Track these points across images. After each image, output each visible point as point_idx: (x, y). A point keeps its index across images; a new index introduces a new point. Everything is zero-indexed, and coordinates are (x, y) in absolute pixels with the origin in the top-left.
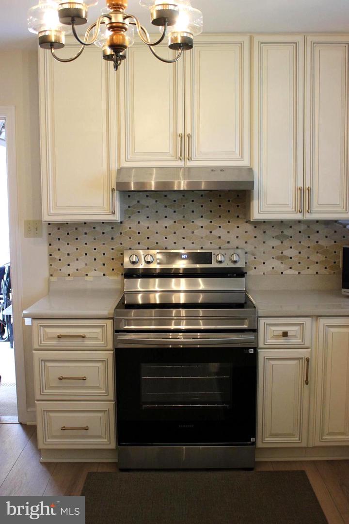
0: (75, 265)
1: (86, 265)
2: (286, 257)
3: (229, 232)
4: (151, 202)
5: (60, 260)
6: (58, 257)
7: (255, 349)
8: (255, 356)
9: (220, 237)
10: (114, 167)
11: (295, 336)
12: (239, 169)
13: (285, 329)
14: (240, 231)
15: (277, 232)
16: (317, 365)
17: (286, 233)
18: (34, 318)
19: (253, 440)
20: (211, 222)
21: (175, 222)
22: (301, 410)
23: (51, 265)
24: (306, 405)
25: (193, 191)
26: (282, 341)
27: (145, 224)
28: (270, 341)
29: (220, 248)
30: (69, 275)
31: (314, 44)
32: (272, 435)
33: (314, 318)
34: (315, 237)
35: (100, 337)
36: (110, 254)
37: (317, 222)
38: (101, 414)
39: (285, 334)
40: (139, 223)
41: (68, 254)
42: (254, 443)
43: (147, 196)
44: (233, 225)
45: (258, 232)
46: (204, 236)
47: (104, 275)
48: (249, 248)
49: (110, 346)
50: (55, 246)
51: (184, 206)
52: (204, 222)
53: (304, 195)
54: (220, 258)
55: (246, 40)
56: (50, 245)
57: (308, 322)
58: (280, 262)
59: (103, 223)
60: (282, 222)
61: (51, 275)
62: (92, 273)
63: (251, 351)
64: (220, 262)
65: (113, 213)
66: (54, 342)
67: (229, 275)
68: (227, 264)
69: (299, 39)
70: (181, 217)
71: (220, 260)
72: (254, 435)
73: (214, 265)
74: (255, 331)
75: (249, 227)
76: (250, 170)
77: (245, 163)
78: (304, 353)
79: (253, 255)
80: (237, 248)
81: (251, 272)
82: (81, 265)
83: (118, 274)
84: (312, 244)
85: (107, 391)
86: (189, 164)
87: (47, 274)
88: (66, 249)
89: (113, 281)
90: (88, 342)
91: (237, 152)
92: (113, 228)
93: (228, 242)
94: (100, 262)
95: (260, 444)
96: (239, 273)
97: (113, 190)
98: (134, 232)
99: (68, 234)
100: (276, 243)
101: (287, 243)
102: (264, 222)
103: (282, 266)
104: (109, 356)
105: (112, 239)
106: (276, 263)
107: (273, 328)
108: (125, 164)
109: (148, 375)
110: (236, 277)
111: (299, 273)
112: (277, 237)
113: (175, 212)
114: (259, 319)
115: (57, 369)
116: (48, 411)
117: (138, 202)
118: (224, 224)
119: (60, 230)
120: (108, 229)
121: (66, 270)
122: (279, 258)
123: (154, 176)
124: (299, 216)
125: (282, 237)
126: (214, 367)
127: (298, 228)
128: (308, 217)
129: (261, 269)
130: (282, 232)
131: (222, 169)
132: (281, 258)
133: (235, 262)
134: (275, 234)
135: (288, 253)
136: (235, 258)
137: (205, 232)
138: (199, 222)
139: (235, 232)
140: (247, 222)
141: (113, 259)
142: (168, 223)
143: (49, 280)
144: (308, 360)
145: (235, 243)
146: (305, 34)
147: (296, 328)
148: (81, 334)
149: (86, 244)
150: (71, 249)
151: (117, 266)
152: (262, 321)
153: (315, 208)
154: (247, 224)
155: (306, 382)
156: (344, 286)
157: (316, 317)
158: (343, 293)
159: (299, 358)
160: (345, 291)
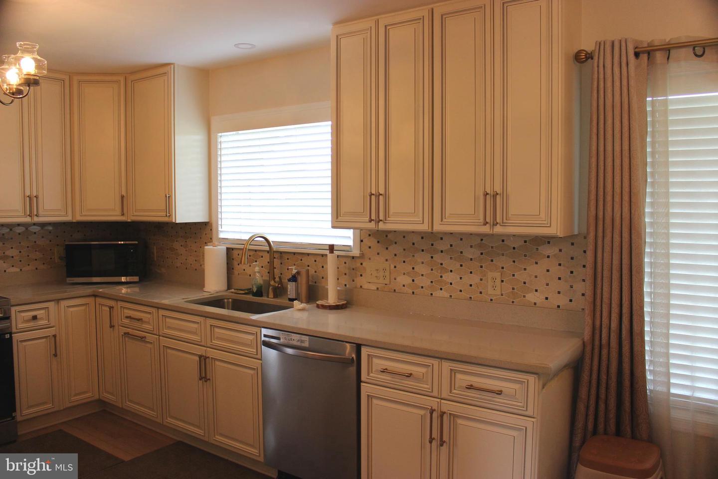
2: (8, 257)
7: (10, 333)
8: (10, 339)
11: (42, 319)
13: (34, 313)
16: (63, 339)
17: (6, 235)
19: (13, 414)
26: (32, 324)
28: (21, 326)
33: (56, 302)
39: (34, 317)
42: (14, 417)
53: (32, 202)
63: (7, 336)
72: (14, 409)
74: (8, 318)
78: (50, 332)
95: (19, 418)
101: (7, 244)
103: (5, 264)
107: (24, 314)
111: (21, 270)
114: (11, 308)
125: (3, 239)
128: (36, 220)
130: (3, 235)
132: (4, 258)
135: (9, 253)
144: (55, 336)
147: (43, 311)
152: (13, 310)
153: (41, 212)
155: (55, 355)
156: (68, 277)
157: (58, 301)
158: (68, 282)
159: (46, 337)
160: (69, 280)
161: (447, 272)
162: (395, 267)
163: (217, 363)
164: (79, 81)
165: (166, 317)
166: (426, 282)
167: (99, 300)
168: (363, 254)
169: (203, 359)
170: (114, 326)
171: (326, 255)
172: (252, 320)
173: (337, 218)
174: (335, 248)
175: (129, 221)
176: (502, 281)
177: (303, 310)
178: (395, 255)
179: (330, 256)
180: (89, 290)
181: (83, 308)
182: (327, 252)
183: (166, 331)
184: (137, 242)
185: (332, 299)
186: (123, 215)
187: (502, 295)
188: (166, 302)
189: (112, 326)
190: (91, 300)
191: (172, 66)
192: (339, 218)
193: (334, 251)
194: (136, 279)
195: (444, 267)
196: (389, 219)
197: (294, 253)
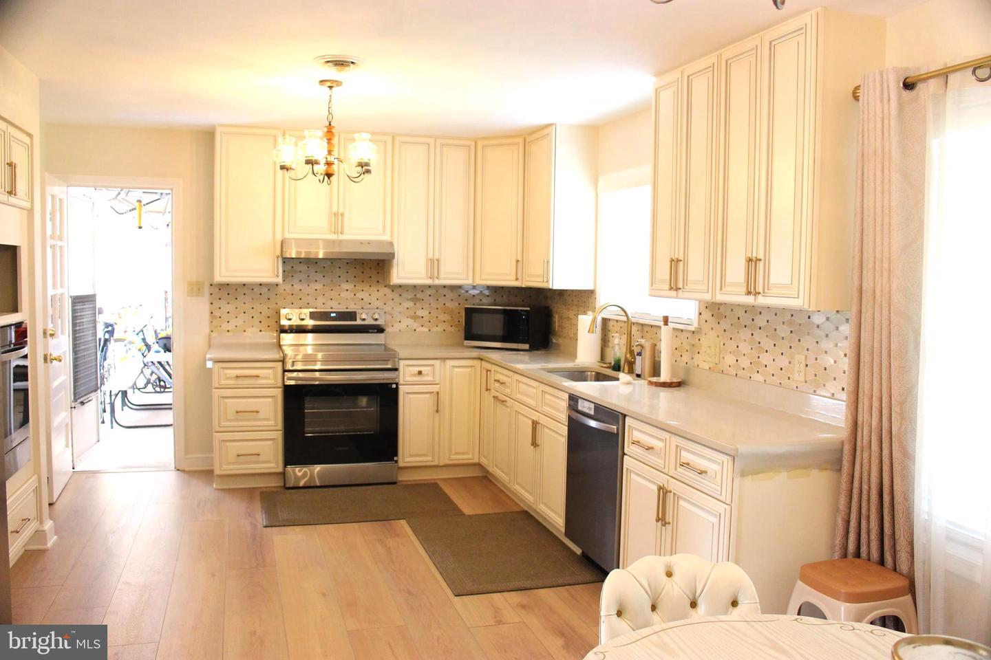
0: (234, 322)
1: (244, 322)
2: (418, 317)
3: (370, 295)
4: (304, 267)
5: (220, 317)
6: (218, 315)
7: (397, 384)
8: (397, 389)
9: (362, 299)
10: (279, 238)
11: (427, 375)
12: (381, 243)
13: (420, 369)
14: (381, 294)
15: (410, 295)
16: (444, 397)
17: (418, 296)
18: (216, 361)
19: (395, 458)
20: (355, 286)
21: (324, 285)
22: (433, 436)
23: (212, 322)
24: (437, 430)
25: (340, 259)
26: (418, 378)
27: (297, 286)
28: (408, 379)
29: (362, 308)
30: (228, 331)
31: (443, 145)
32: (411, 456)
33: (442, 361)
34: (442, 300)
35: (271, 376)
36: (266, 312)
37: (444, 287)
38: (270, 442)
39: (420, 373)
40: (292, 285)
41: (228, 313)
42: (396, 462)
43: (300, 263)
44: (374, 289)
45: (395, 295)
46: (349, 298)
47: (261, 331)
48: (387, 308)
49: (280, 384)
50: (216, 305)
51: (332, 272)
52: (349, 286)
53: (434, 264)
54: (364, 316)
55: (389, 139)
56: (212, 303)
57: (437, 363)
58: (413, 321)
59: (261, 285)
60: (415, 286)
61: (212, 331)
62: (250, 330)
63: (394, 386)
64: (364, 320)
65: (278, 276)
66: (232, 382)
67: (370, 331)
68: (369, 322)
69: (431, 141)
70: (329, 281)
71: (363, 317)
72: (396, 454)
73: (359, 322)
74: (396, 370)
75: (387, 291)
76: (391, 244)
77: (387, 238)
78: (434, 388)
79: (391, 314)
80: (377, 308)
81: (389, 330)
82: (239, 322)
83: (272, 331)
84: (440, 306)
85: (276, 421)
86: (341, 237)
87: (207, 330)
88: (226, 307)
89: (269, 336)
90: (261, 381)
91: (381, 227)
92: (269, 290)
93: (370, 304)
94: (256, 320)
95: (401, 464)
96: (380, 330)
97: (278, 257)
98: (289, 294)
99: (228, 294)
100: (411, 304)
101: (418, 305)
102: (400, 286)
103: (416, 324)
104: (279, 393)
105: (269, 299)
106: (410, 322)
107: (411, 369)
108: (287, 236)
109: (311, 409)
110: (377, 332)
111: (430, 330)
112: (412, 300)
113: (324, 276)
114: (400, 361)
115: (234, 405)
116: (224, 441)
117: (292, 267)
118: (366, 288)
119: (221, 291)
120: (264, 290)
121: (225, 326)
122: (412, 317)
123: (321, 247)
124: (429, 282)
125: (415, 300)
126: (363, 401)
127: (428, 292)
128: (437, 282)
129: (397, 327)
130: (415, 295)
131: (369, 243)
132: (415, 317)
133: (376, 320)
134: (410, 297)
135: (420, 313)
136: (376, 316)
137: (349, 295)
138: (345, 286)
139: (375, 294)
140: (385, 286)
141: (269, 317)
142: (318, 286)
143: (210, 335)
144: (438, 393)
145: (376, 304)
146: (436, 138)
147: (429, 368)
148: (256, 374)
149: (245, 303)
150: (231, 308)
151: (272, 322)
152: (402, 363)
153: (442, 275)
154: (386, 288)
155: (437, 411)
156: (466, 339)
157: (444, 359)
158: (465, 344)
159: (431, 393)
160: (467, 343)
161: (763, 353)
162: (724, 344)
163: (546, 430)
164: (483, 146)
165: (520, 382)
166: (744, 362)
167: (484, 363)
168: (700, 328)
169: (535, 424)
170: (490, 390)
171: (660, 327)
172: (564, 386)
173: (652, 285)
174: (670, 320)
175: (524, 286)
176: (807, 365)
177: (629, 383)
178: (725, 331)
179: (664, 328)
180: (475, 353)
181: (469, 370)
182: (661, 324)
183: (519, 396)
184: (528, 309)
185: (665, 376)
186: (517, 279)
187: (806, 382)
188: (520, 366)
189: (487, 390)
190: (477, 363)
191: (554, 126)
192: (654, 285)
193: (669, 324)
194: (527, 346)
195: (761, 347)
196: (688, 287)
197: (652, 326)
